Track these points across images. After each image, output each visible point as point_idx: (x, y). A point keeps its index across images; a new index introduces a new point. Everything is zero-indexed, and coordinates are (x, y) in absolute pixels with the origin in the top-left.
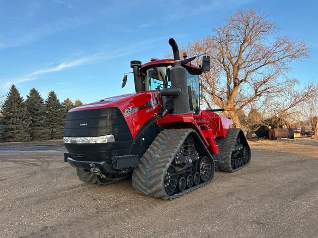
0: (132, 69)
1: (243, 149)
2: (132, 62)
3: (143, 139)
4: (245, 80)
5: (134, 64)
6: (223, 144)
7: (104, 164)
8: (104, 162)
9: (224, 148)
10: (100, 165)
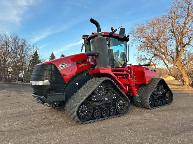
0: (84, 40)
1: (165, 93)
2: (84, 36)
3: (77, 84)
4: (188, 44)
5: (85, 37)
6: (147, 89)
7: (43, 98)
8: (43, 97)
9: (146, 92)
10: (41, 98)
